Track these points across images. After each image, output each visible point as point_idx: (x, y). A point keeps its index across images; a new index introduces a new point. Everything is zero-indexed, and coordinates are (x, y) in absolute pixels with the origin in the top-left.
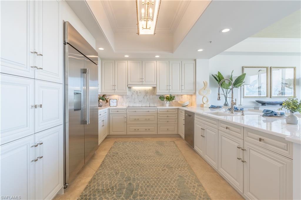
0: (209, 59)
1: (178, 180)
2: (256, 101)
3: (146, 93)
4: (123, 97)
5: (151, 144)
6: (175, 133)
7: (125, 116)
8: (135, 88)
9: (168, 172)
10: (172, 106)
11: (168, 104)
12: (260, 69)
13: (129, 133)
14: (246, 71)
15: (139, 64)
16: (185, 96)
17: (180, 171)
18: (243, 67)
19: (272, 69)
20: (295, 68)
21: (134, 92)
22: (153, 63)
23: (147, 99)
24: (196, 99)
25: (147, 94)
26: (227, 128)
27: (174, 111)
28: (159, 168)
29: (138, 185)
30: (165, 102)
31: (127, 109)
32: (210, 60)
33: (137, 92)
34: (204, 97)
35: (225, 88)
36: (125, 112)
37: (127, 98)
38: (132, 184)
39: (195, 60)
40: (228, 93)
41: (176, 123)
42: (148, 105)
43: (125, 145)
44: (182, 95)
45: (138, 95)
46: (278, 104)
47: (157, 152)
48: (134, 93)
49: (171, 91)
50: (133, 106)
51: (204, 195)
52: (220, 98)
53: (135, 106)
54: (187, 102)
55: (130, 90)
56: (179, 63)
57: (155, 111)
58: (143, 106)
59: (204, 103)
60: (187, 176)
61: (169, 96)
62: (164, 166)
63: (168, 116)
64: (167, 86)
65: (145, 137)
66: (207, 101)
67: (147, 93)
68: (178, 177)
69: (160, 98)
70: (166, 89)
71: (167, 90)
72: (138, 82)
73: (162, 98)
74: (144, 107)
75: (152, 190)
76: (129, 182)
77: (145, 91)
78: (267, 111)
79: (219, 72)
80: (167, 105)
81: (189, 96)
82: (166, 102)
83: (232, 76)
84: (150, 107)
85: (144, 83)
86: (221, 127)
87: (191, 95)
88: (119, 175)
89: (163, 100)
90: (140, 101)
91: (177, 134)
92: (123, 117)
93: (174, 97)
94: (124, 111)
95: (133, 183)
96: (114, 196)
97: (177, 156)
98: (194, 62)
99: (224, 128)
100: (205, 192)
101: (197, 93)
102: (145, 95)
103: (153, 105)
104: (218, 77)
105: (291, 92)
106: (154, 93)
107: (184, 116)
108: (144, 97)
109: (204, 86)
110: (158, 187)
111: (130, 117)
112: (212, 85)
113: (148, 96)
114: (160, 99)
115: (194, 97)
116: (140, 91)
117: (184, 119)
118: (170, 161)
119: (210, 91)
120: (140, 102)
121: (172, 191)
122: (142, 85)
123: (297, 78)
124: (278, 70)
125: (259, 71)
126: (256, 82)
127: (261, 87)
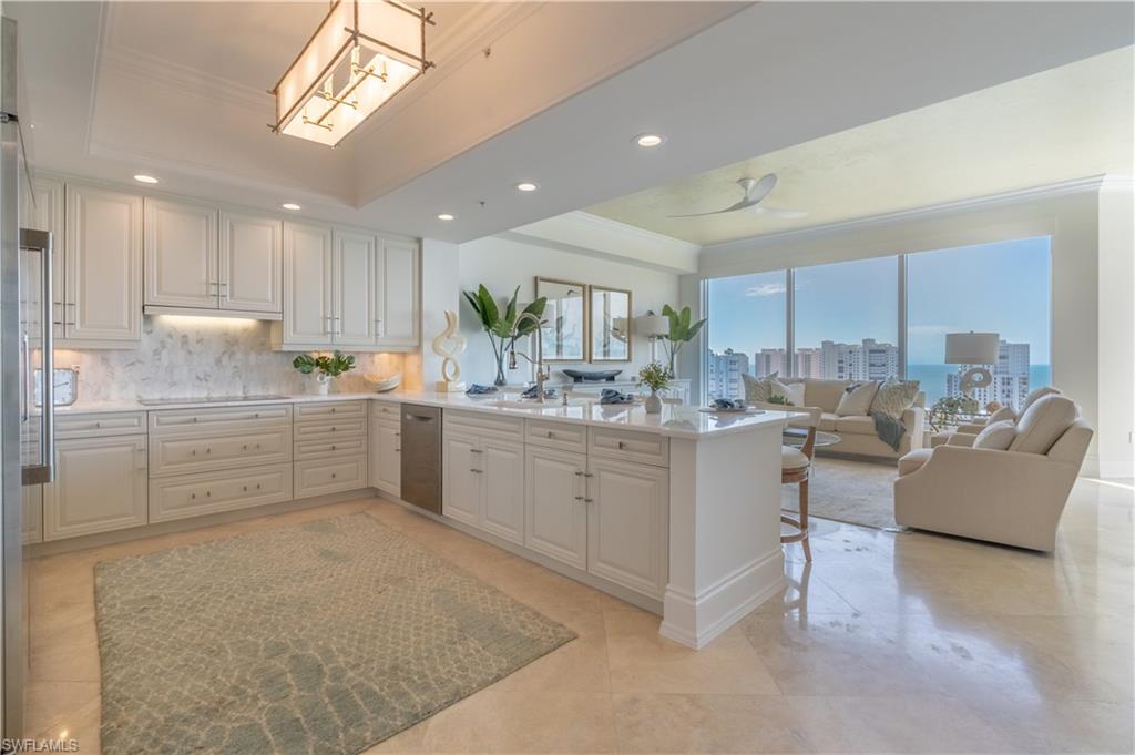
0: (458, 243)
1: (436, 599)
2: (565, 372)
3: (230, 342)
4: (105, 360)
5: (284, 537)
6: (361, 483)
7: (141, 442)
8: (170, 320)
9: (396, 591)
10: (339, 392)
11: (327, 384)
12: (572, 288)
13: (159, 516)
14: (543, 290)
15: (204, 221)
16: (384, 357)
17: (430, 578)
18: (536, 278)
19: (593, 290)
20: (629, 293)
21: (170, 336)
22: (270, 230)
23: (235, 367)
24: (420, 366)
25: (235, 348)
26: (550, 435)
27: (354, 407)
28: (362, 591)
29: (326, 652)
30: (318, 379)
31: (148, 411)
32: (460, 246)
33: (185, 337)
34: (447, 359)
35: (498, 335)
36: (139, 425)
37: (132, 364)
38: (303, 656)
39: (419, 241)
40: (504, 348)
41: (364, 448)
42: (240, 394)
43: (167, 564)
44: (372, 354)
45: (189, 353)
46: (602, 378)
47: (326, 554)
48: (169, 341)
49: (339, 338)
50: (162, 400)
51: (512, 607)
52: (514, 363)
53: (173, 396)
54: (396, 377)
55: (152, 330)
56: (369, 244)
57: (284, 412)
58: (215, 395)
59: (447, 380)
60: (453, 584)
61: (331, 356)
62: (377, 581)
63: (334, 429)
64: (325, 318)
65: (241, 521)
66: (456, 373)
67: (233, 345)
68: (433, 594)
69: (296, 363)
70: (321, 331)
71: (325, 333)
72: (201, 296)
73: (303, 363)
74: (220, 400)
75: (378, 643)
76: (287, 656)
77: (226, 334)
78: (609, 392)
79: (481, 287)
80: (323, 390)
81: (394, 357)
82: (322, 379)
83: (514, 299)
84: (245, 399)
85: (227, 301)
86: (533, 435)
87: (404, 354)
88: (226, 652)
89: (309, 372)
90: (198, 378)
91: (368, 488)
92: (129, 449)
93: (351, 359)
94: (136, 421)
95: (304, 653)
96: (262, 703)
97: (400, 547)
98: (416, 246)
99: (544, 436)
100: (513, 600)
101: (427, 347)
102: (224, 353)
103: (260, 393)
104: (480, 299)
105: (622, 348)
106: (263, 344)
107: (399, 424)
108: (218, 361)
109: (447, 324)
110: (392, 632)
111: (167, 445)
112: (466, 324)
113: (239, 356)
114: (296, 366)
115: (412, 360)
116: (198, 333)
117: (399, 432)
118: (386, 565)
119: (462, 343)
120: (198, 383)
121: (437, 626)
122: (219, 310)
123: (633, 316)
124: (603, 295)
125: (569, 292)
126: (562, 320)
127: (572, 334)
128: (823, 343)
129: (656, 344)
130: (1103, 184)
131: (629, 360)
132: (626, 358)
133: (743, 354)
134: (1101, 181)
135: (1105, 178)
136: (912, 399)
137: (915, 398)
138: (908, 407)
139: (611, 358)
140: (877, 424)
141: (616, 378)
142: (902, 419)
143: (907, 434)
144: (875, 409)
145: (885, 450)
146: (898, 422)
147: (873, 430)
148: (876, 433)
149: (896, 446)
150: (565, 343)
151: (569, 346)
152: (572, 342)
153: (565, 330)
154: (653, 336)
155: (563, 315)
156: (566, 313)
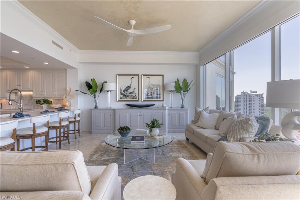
2: (126, 104)
18: (117, 75)
19: (143, 76)
20: (163, 76)
22: (29, 73)
39: (66, 70)
44: (54, 99)
45: (24, 99)
49: (45, 96)
55: (16, 95)
56: (53, 72)
64: (42, 91)
71: (42, 95)
73: (37, 102)
74: (29, 109)
85: (21, 89)
124: (148, 78)
125: (132, 78)
126: (129, 87)
127: (133, 92)
131: (163, 100)
132: (161, 99)
141: (150, 107)
150: (130, 95)
151: (132, 96)
152: (133, 94)
153: (130, 91)
154: (171, 91)
155: (129, 85)
156: (130, 85)
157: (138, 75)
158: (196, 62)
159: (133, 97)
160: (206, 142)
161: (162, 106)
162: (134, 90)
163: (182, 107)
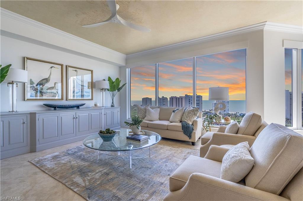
2: (44, 105)
12: (54, 65)
18: (24, 58)
19: (68, 68)
20: (92, 71)
123: (94, 81)
124: (75, 71)
125: (51, 67)
126: (47, 80)
127: (54, 87)
128: (185, 95)
129: (104, 92)
130: (266, 26)
131: (92, 99)
132: (90, 98)
133: (166, 98)
134: (265, 25)
135: (267, 23)
136: (196, 115)
137: (198, 115)
138: (195, 119)
139: (84, 98)
140: (182, 126)
141: (80, 107)
142: (193, 124)
143: (194, 131)
144: (183, 120)
145: (185, 138)
146: (190, 126)
147: (181, 129)
148: (182, 131)
149: (190, 137)
150: (49, 91)
151: (51, 93)
152: (54, 91)
153: (48, 85)
154: (103, 89)
155: (47, 77)
156: (49, 77)
157: (62, 65)
158: (122, 63)
159: (53, 94)
160: (167, 129)
161: (94, 105)
162: (55, 85)
163: (112, 106)
